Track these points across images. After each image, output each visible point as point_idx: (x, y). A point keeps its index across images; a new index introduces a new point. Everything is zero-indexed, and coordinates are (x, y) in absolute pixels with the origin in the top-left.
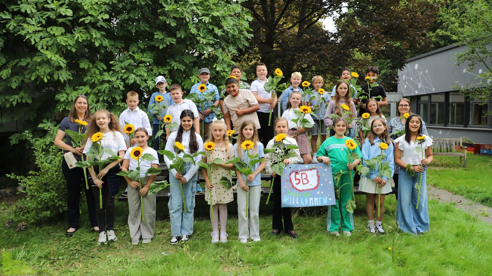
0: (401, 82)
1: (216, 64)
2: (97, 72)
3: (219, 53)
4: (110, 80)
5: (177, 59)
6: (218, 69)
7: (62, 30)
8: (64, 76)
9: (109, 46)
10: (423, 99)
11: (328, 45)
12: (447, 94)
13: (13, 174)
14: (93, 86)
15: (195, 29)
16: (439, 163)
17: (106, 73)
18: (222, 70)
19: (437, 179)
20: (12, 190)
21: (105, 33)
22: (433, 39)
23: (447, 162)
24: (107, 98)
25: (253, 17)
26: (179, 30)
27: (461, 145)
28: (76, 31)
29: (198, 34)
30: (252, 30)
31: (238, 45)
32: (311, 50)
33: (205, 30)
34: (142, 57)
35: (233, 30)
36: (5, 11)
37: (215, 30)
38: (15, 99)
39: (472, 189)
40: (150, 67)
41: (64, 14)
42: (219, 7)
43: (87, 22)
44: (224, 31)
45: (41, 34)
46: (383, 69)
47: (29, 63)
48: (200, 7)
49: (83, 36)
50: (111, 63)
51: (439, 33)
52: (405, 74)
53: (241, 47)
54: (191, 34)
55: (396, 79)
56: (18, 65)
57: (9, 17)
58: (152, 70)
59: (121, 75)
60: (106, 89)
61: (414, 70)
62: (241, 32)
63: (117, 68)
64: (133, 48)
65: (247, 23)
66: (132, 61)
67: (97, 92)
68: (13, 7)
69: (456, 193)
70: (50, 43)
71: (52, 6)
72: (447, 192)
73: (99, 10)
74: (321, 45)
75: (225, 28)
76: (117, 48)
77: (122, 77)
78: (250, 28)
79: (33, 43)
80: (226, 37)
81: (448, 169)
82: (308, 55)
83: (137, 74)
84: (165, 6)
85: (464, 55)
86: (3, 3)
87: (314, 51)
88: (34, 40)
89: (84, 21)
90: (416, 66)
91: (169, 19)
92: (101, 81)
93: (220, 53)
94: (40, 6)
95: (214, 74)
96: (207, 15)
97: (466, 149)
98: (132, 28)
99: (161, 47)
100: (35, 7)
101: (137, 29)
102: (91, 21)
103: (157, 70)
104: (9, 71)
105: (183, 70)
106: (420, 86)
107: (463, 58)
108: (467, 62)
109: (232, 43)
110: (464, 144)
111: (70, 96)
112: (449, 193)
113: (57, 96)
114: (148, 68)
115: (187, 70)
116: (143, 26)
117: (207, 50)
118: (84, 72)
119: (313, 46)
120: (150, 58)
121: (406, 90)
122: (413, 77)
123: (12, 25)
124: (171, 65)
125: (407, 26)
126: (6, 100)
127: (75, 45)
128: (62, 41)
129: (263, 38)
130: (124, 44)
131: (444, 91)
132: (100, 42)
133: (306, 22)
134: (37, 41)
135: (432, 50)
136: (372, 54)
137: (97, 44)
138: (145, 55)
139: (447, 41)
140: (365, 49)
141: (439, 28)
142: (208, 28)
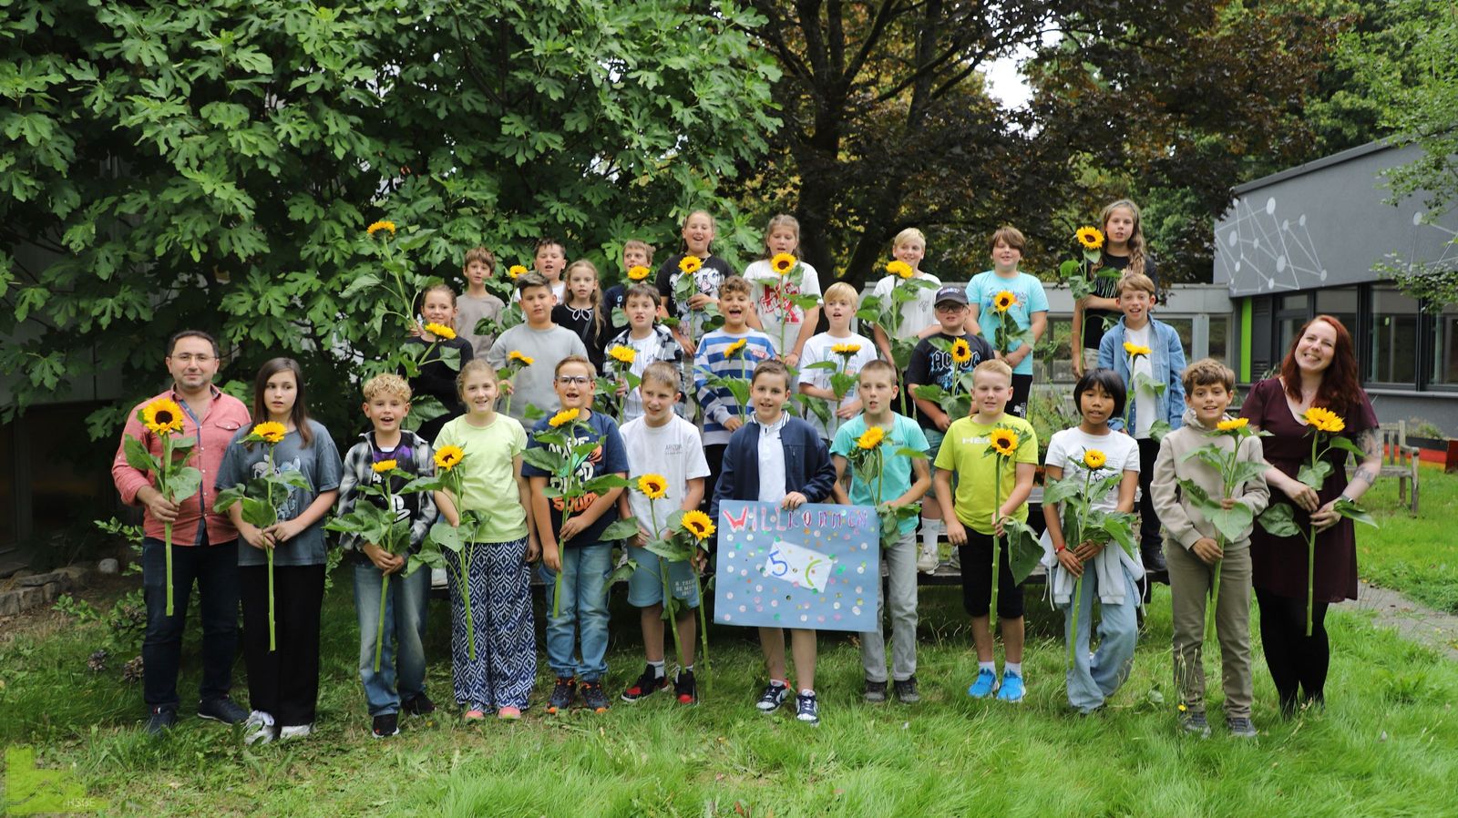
0: (1225, 253)
1: (675, 209)
2: (340, 232)
3: (683, 175)
5: (565, 194)
7: (240, 112)
8: (248, 243)
10: (1290, 303)
11: (1000, 148)
12: (1364, 290)
13: (113, 520)
14: (327, 271)
15: (617, 107)
20: (85, 570)
21: (360, 121)
22: (1325, 122)
25: (784, 70)
26: (570, 111)
27: (1402, 443)
28: (281, 116)
29: (626, 121)
30: (778, 107)
31: (738, 151)
32: (952, 162)
33: (646, 111)
34: (465, 190)
35: (724, 110)
36: (79, 61)
37: (674, 109)
38: (106, 309)
39: (1430, 573)
40: (489, 217)
41: (248, 69)
42: (686, 41)
43: (312, 89)
44: (699, 113)
45: (182, 125)
46: (1170, 214)
47: (145, 208)
48: (630, 44)
49: (300, 129)
51: (1342, 101)
52: (1235, 228)
53: (744, 154)
54: (605, 119)
55: (1207, 245)
56: (116, 214)
57: (89, 75)
58: (493, 225)
61: (1264, 217)
62: (746, 111)
63: (395, 220)
64: (441, 163)
65: (767, 86)
66: (438, 199)
67: (338, 289)
68: (101, 47)
69: (1380, 583)
70: (209, 150)
71: (215, 44)
73: (344, 56)
74: (980, 149)
75: (704, 104)
77: (409, 245)
78: (773, 102)
79: (163, 149)
80: (705, 128)
82: (942, 179)
83: (453, 236)
84: (531, 42)
85: (1413, 174)
86: (73, 35)
87: (960, 167)
88: (167, 142)
89: (304, 86)
90: (1271, 205)
91: (544, 80)
92: (348, 257)
93: (688, 177)
94: (175, 43)
95: (670, 237)
96: (652, 66)
97: (1416, 454)
98: (438, 106)
99: (520, 160)
100: (164, 47)
101: (453, 108)
102: (323, 86)
103: (507, 227)
104: (90, 231)
105: (581, 224)
106: (1281, 264)
107: (1409, 183)
108: (1422, 194)
109: (721, 145)
110: (1411, 440)
111: (263, 300)
113: (225, 301)
114: (484, 219)
115: (593, 225)
116: (471, 101)
118: (303, 231)
119: (957, 150)
120: (490, 191)
121: (1238, 276)
122: (1261, 237)
123: (100, 100)
124: (548, 210)
125: (1236, 89)
126: (81, 313)
127: (278, 154)
128: (242, 144)
129: (808, 124)
130: (413, 152)
131: (1357, 280)
132: (348, 148)
133: (937, 75)
134: (173, 144)
135: (1319, 153)
136: (1132, 171)
137: (340, 153)
138: (476, 182)
139: (1366, 127)
140: (1112, 158)
141: (1343, 88)
142: (655, 105)
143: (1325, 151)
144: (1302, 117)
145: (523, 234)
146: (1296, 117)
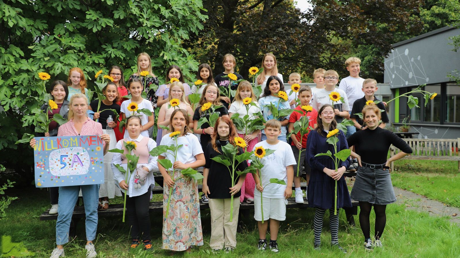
0: (388, 71)
1: (163, 52)
2: (12, 59)
3: (166, 38)
4: (30, 69)
5: (115, 45)
6: (165, 58)
9: (27, 28)
11: (298, 29)
12: (444, 86)
14: (6, 76)
15: (137, 8)
16: (433, 168)
17: (24, 61)
18: (171, 59)
19: (429, 187)
21: (21, 11)
22: (428, 18)
23: (443, 168)
24: (26, 92)
26: (117, 10)
29: (141, 15)
30: (206, 10)
31: (190, 28)
32: (278, 34)
33: (149, 10)
34: (70, 42)
35: (183, 11)
37: (162, 10)
40: (81, 54)
44: (172, 12)
50: (29, 47)
51: (435, 10)
52: (393, 61)
53: (193, 30)
54: (132, 14)
55: (381, 68)
58: (83, 58)
59: (44, 63)
60: (24, 81)
61: (404, 56)
62: (193, 13)
63: (38, 54)
64: (59, 30)
65: (201, 2)
66: (58, 46)
67: (12, 84)
69: (450, 205)
72: (440, 203)
74: (289, 29)
75: (174, 8)
76: (38, 29)
77: (44, 66)
78: (204, 8)
80: (175, 18)
81: (443, 175)
82: (274, 41)
83: (65, 62)
87: (282, 36)
90: (407, 52)
92: (17, 70)
93: (168, 39)
95: (161, 64)
98: (58, 5)
99: (95, 30)
101: (64, 7)
103: (90, 59)
105: (122, 58)
106: (411, 75)
109: (183, 25)
112: (442, 204)
114: (79, 55)
115: (128, 58)
116: (73, 4)
117: (152, 34)
119: (280, 29)
120: (81, 43)
121: (394, 80)
122: (403, 65)
124: (108, 52)
125: (392, 5)
130: (47, 25)
131: (440, 81)
132: (15, 22)
135: (426, 31)
136: (351, 38)
137: (11, 24)
138: (75, 39)
139: (445, 20)
140: (342, 33)
141: (436, 5)
142: (154, 8)
143: (429, 30)
144: (419, 17)
145: (97, 62)
146: (417, 16)
